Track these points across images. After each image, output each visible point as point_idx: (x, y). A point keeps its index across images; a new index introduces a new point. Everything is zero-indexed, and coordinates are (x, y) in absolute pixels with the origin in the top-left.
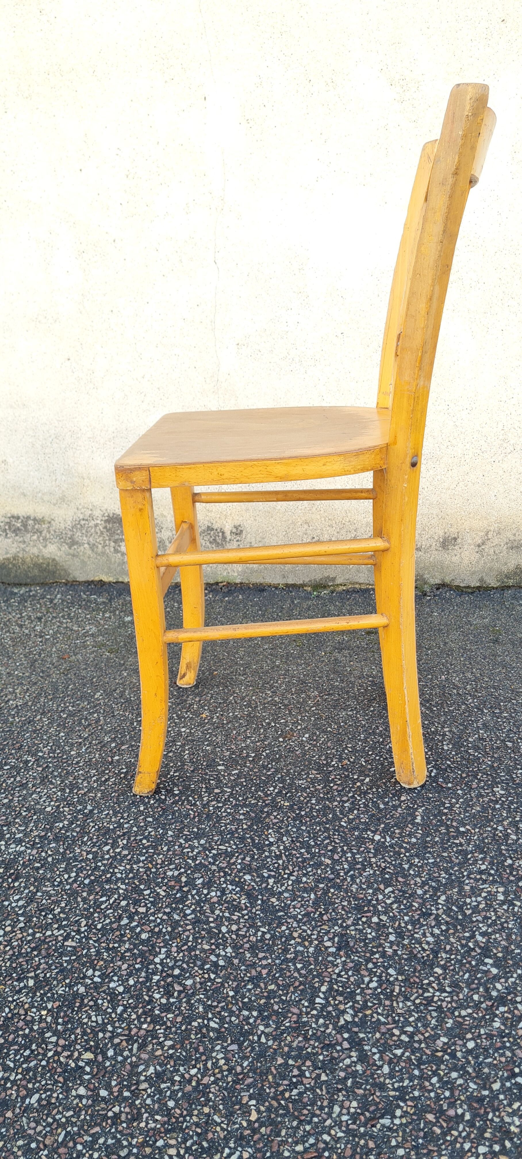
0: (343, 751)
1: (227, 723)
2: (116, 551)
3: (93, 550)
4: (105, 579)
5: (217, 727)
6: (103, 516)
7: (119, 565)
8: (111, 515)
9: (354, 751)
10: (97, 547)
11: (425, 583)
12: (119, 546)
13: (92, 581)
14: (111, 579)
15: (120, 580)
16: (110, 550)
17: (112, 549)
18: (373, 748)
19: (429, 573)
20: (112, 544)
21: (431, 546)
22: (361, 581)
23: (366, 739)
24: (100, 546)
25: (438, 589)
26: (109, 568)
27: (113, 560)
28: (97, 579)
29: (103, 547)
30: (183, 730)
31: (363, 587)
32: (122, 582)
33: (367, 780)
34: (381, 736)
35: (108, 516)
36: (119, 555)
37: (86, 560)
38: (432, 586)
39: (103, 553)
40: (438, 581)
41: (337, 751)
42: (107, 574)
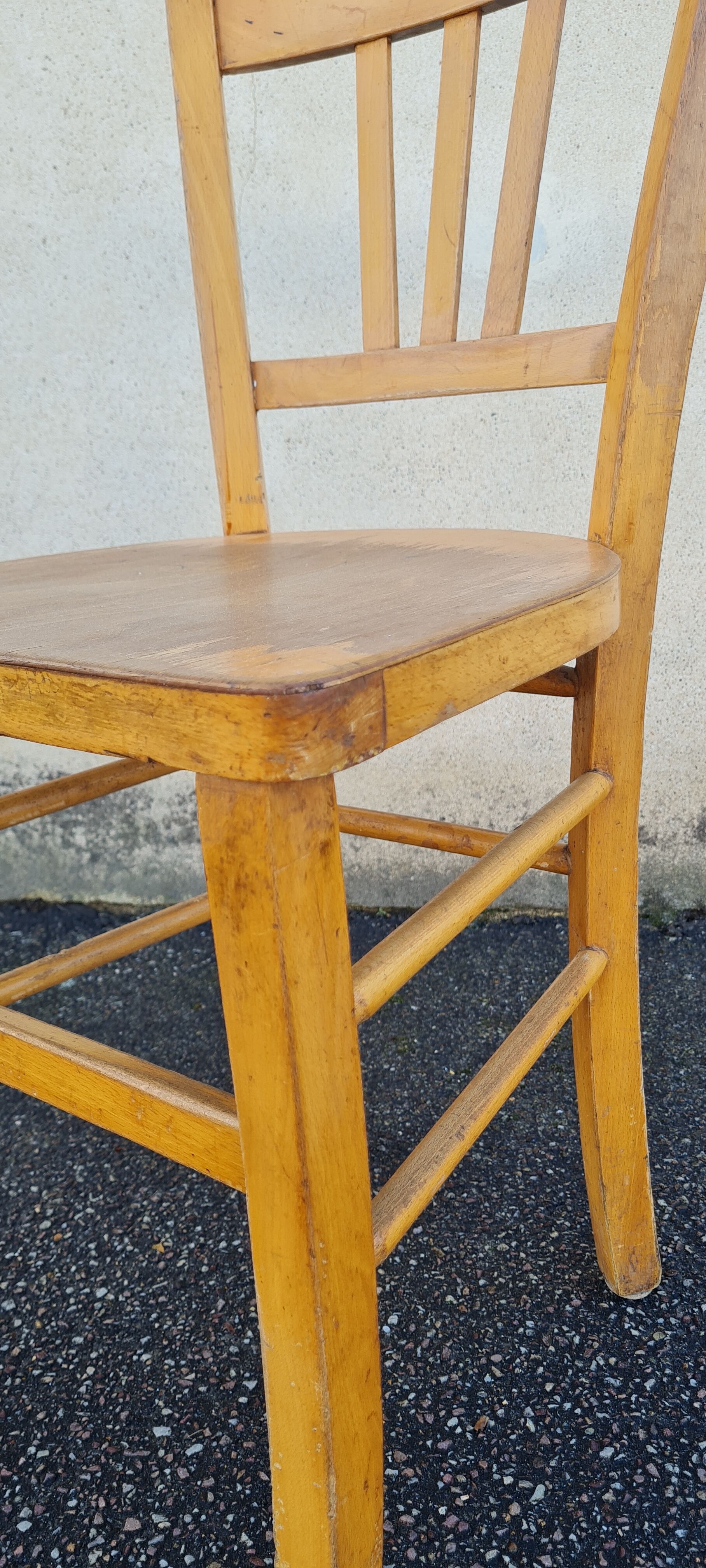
0: (481, 1376)
1: (210, 1274)
2: (67, 844)
3: (22, 843)
4: (47, 896)
5: (184, 1285)
6: (40, 776)
7: (72, 870)
8: (55, 775)
9: (509, 1380)
10: (30, 837)
11: (665, 907)
12: (72, 834)
13: (24, 901)
14: (59, 897)
15: (76, 898)
16: (54, 842)
17: (59, 841)
18: (556, 1371)
19: (671, 889)
20: (59, 831)
21: (675, 835)
22: (538, 903)
23: (539, 1332)
24: (36, 835)
25: (689, 919)
26: (54, 877)
27: (61, 861)
28: (31, 896)
29: (43, 836)
30: (101, 1292)
31: (542, 914)
32: (80, 904)
33: (539, 1492)
34: (576, 1327)
35: (50, 777)
36: (72, 851)
37: (11, 860)
38: (677, 914)
39: (42, 848)
40: (690, 904)
41: (465, 1377)
42: (50, 887)
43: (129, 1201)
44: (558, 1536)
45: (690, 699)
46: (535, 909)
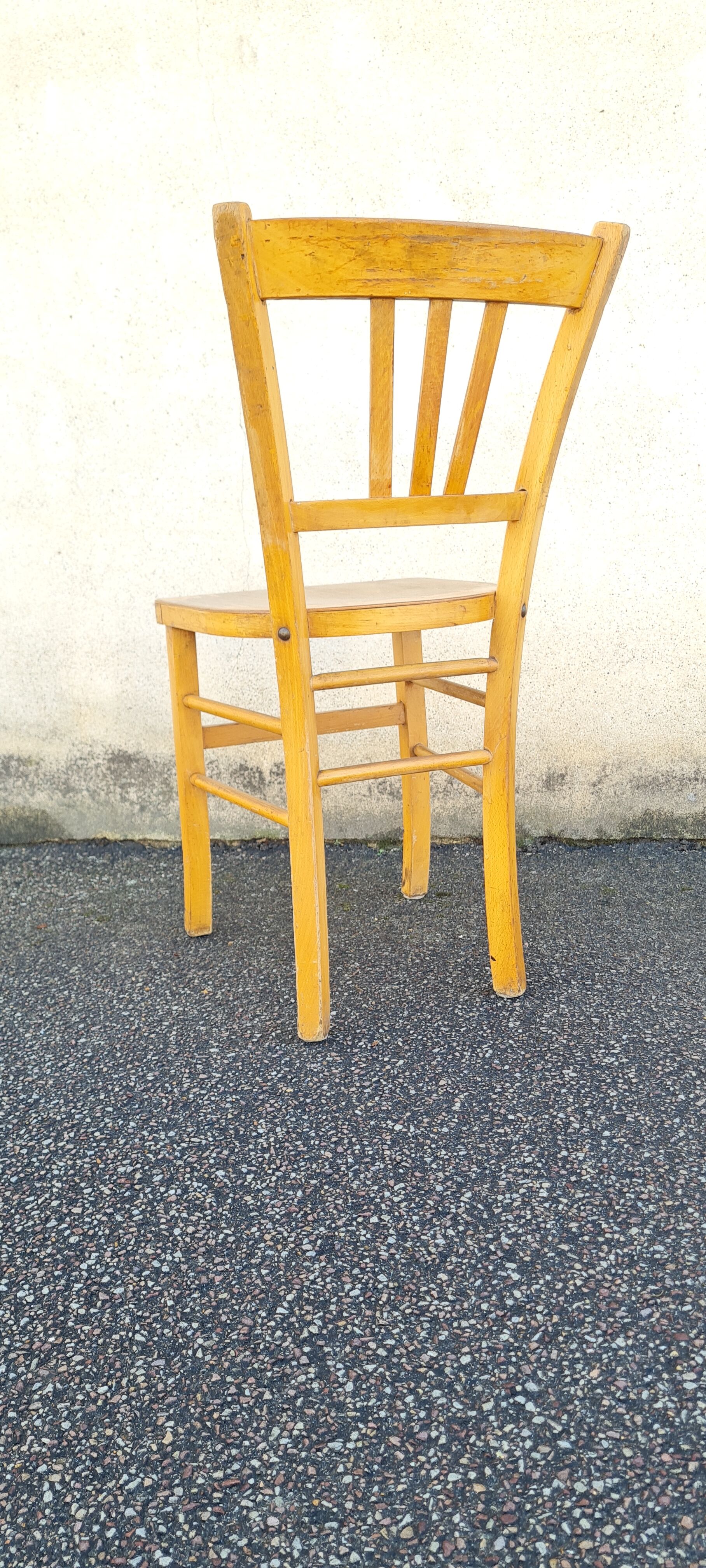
0: (377, 1030)
1: (234, 1000)
2: (124, 799)
3: (94, 799)
4: (110, 836)
5: (220, 1005)
6: (106, 753)
7: (127, 817)
8: (116, 752)
9: (391, 1030)
10: (99, 795)
11: (526, 836)
12: (127, 792)
13: (93, 840)
14: (118, 837)
15: (130, 837)
16: (115, 798)
17: (118, 797)
18: (416, 1027)
19: (530, 823)
20: (119, 790)
21: (531, 786)
22: (442, 834)
23: (409, 1016)
24: (102, 793)
25: (543, 843)
26: (115, 822)
27: (119, 811)
28: (99, 836)
29: (107, 794)
30: (175, 1008)
31: (446, 842)
32: (132, 841)
33: (401, 1062)
34: (430, 1013)
35: (113, 753)
36: (127, 804)
37: (85, 811)
38: (535, 840)
39: (107, 802)
40: (543, 833)
41: (369, 1030)
42: (112, 830)
43: (185, 975)
44: (407, 1074)
45: (537, 695)
46: (441, 838)
